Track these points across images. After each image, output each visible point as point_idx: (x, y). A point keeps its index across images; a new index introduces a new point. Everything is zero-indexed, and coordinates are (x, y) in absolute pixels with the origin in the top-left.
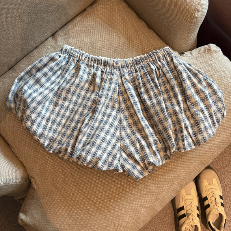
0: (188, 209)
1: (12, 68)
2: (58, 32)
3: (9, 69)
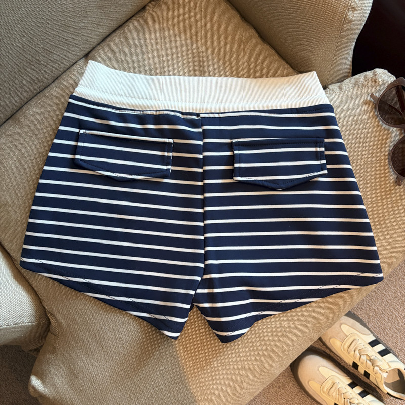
1: (13, 117)
2: (96, 50)
3: (7, 118)
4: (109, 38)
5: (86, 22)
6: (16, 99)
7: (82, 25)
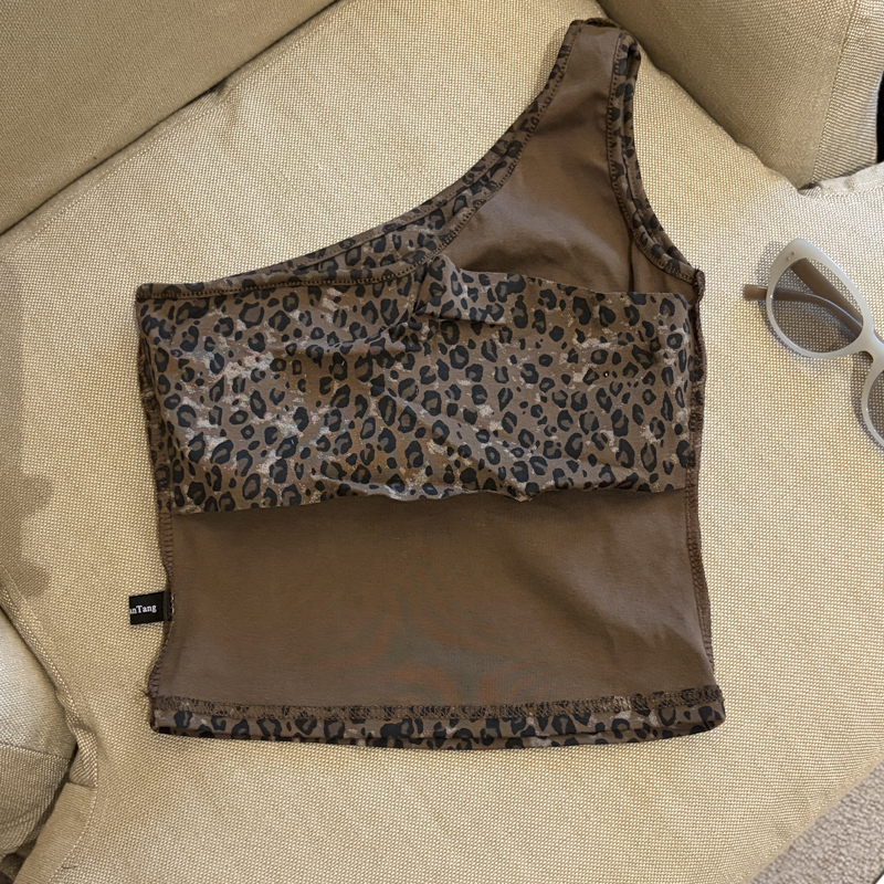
1: (24, 223)
2: (244, 74)
4: (281, 47)
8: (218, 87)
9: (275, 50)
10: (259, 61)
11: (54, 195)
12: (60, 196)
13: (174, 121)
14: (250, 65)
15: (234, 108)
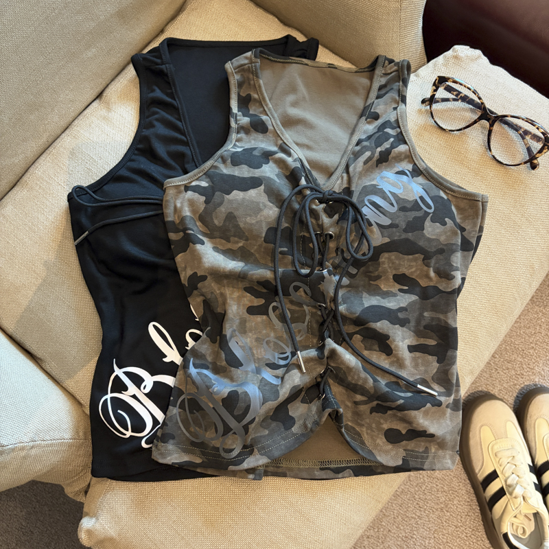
0: (507, 475)
3: (12, 185)
5: (94, 50)
6: (21, 157)
7: (90, 54)
8: (99, 96)
9: (123, 73)
10: (117, 80)
11: (30, 166)
12: (33, 166)
13: (80, 117)
14: (113, 83)
15: (108, 104)
